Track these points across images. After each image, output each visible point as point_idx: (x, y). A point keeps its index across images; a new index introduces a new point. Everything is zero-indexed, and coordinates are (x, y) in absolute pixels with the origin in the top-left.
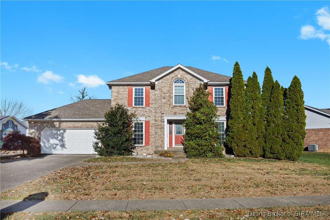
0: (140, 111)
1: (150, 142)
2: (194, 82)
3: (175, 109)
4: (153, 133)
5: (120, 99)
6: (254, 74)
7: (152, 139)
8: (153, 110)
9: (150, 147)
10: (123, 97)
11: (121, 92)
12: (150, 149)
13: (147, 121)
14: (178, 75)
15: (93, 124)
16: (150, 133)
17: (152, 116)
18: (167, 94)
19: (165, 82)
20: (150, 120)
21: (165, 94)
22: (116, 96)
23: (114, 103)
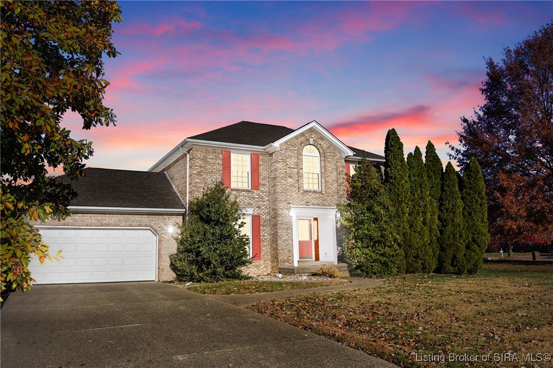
0: (243, 196)
1: (262, 254)
2: (332, 154)
3: (307, 196)
4: (266, 238)
5: (209, 172)
6: (417, 149)
7: (264, 249)
8: (265, 195)
9: (262, 262)
10: (214, 169)
11: (210, 159)
12: (261, 267)
13: (256, 216)
14: (310, 139)
15: (142, 219)
16: (262, 237)
17: (263, 206)
18: (295, 170)
19: (291, 148)
20: (261, 214)
21: (292, 169)
22: (201, 167)
23: (198, 179)
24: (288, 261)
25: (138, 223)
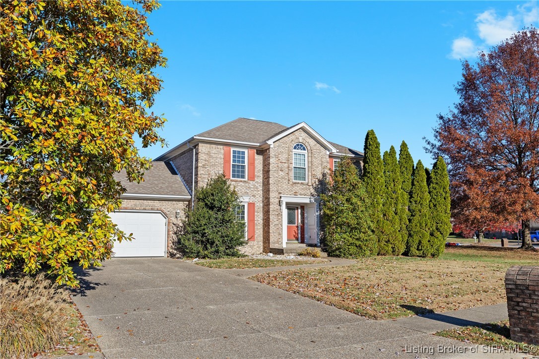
0: (242, 186)
1: (256, 236)
3: (296, 187)
4: (259, 222)
5: (212, 165)
6: (392, 148)
7: (257, 232)
8: (260, 186)
9: (255, 243)
10: (217, 162)
11: (213, 153)
12: (255, 247)
13: (251, 203)
14: (300, 137)
16: (256, 222)
17: (257, 195)
18: (286, 164)
19: (284, 146)
20: (256, 202)
21: (283, 164)
22: (205, 160)
23: (203, 171)
24: (278, 242)
25: (151, 207)
